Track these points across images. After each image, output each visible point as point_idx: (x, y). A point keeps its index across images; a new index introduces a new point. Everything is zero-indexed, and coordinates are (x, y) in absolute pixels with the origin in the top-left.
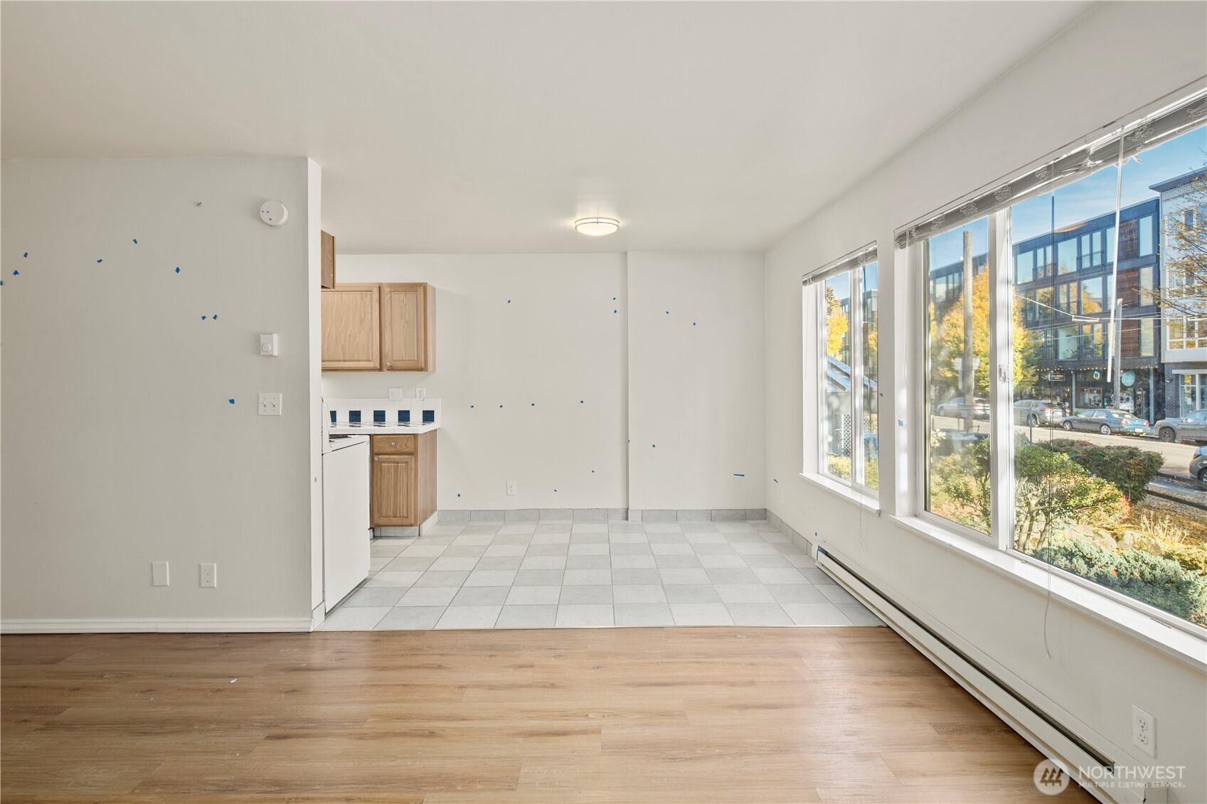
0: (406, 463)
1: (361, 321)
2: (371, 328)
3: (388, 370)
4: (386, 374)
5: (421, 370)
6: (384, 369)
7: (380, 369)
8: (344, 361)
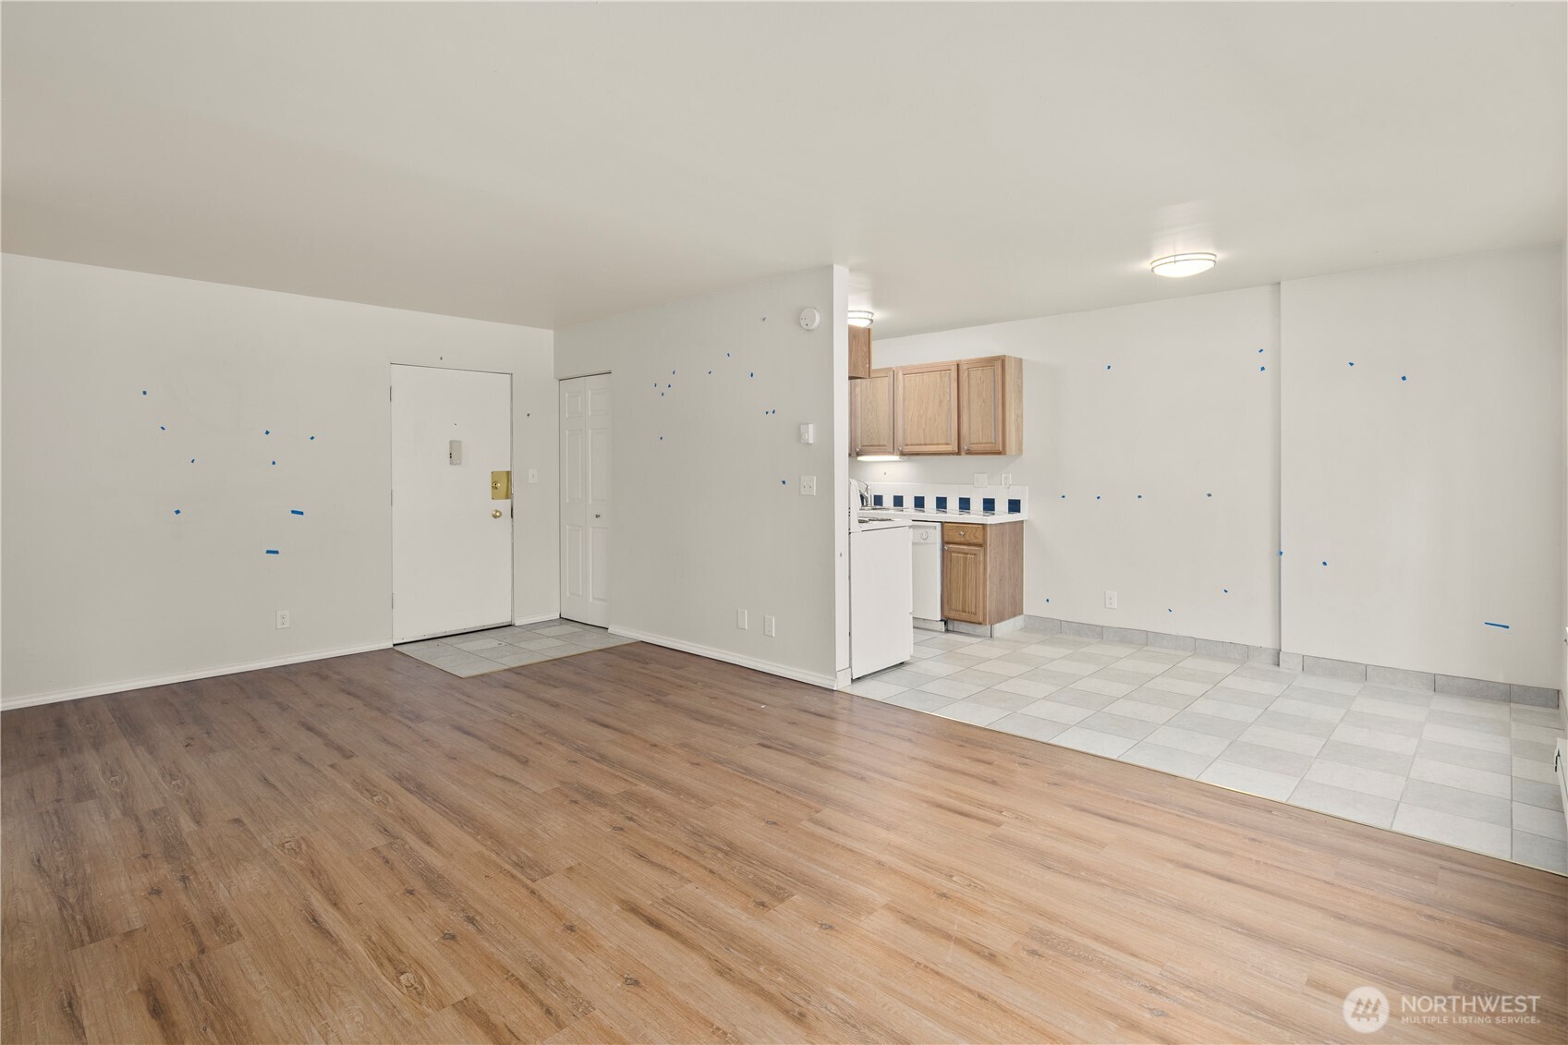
0: (975, 554)
1: (940, 402)
2: (949, 409)
3: (967, 454)
4: (964, 458)
5: (999, 453)
6: (963, 453)
7: (959, 453)
8: (925, 444)
